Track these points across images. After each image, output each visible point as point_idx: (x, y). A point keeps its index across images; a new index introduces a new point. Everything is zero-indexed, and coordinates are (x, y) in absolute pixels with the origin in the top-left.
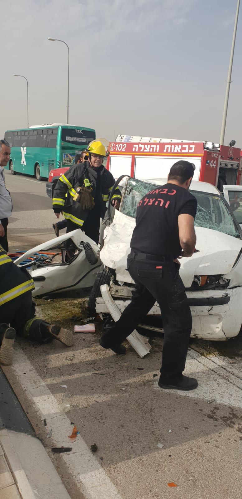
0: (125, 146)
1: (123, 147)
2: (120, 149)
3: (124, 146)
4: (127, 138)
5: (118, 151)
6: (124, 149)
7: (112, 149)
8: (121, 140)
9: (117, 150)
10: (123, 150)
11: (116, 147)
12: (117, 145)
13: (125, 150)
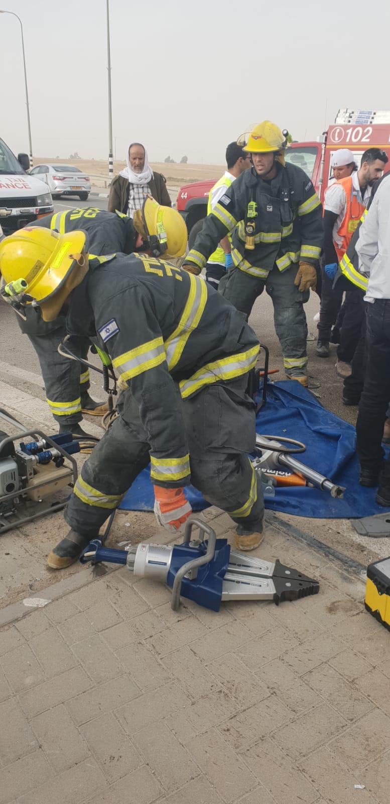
0: (368, 131)
1: (363, 135)
2: (356, 137)
3: (365, 131)
4: (363, 115)
5: (351, 142)
6: (367, 138)
7: (337, 139)
8: (350, 119)
9: (348, 140)
10: (364, 140)
11: (346, 135)
12: (350, 131)
13: (368, 140)
